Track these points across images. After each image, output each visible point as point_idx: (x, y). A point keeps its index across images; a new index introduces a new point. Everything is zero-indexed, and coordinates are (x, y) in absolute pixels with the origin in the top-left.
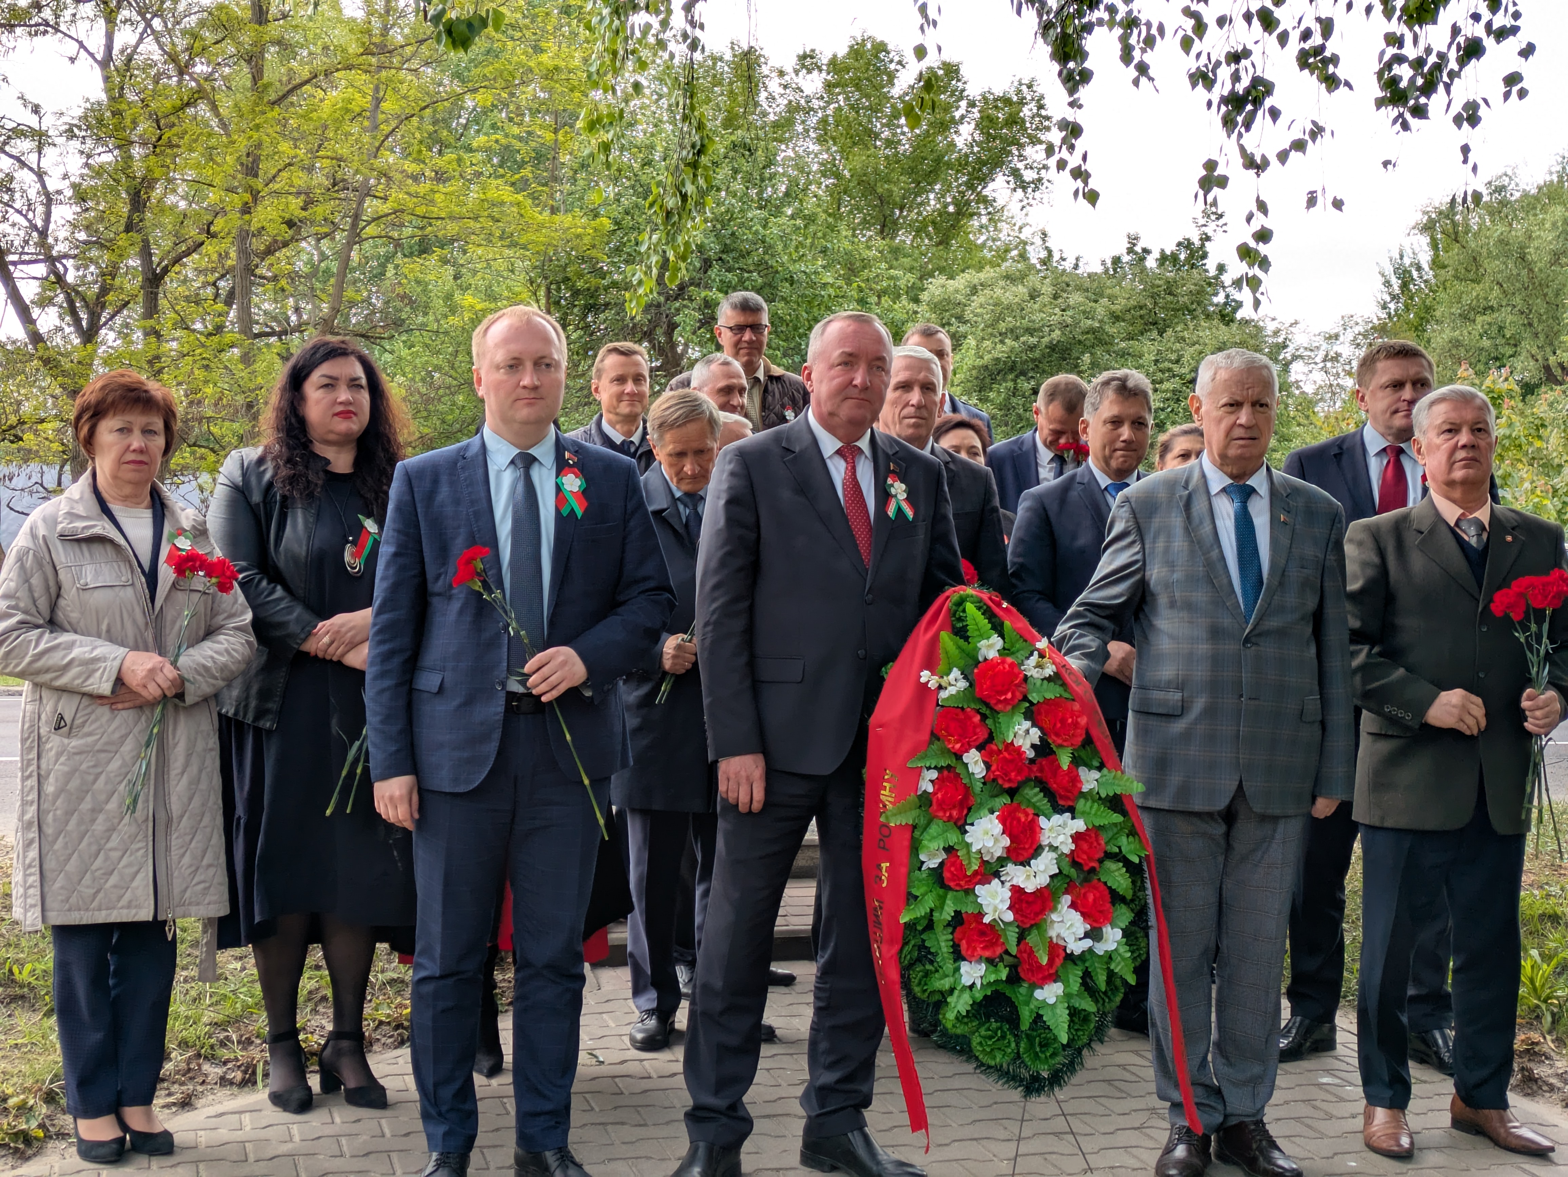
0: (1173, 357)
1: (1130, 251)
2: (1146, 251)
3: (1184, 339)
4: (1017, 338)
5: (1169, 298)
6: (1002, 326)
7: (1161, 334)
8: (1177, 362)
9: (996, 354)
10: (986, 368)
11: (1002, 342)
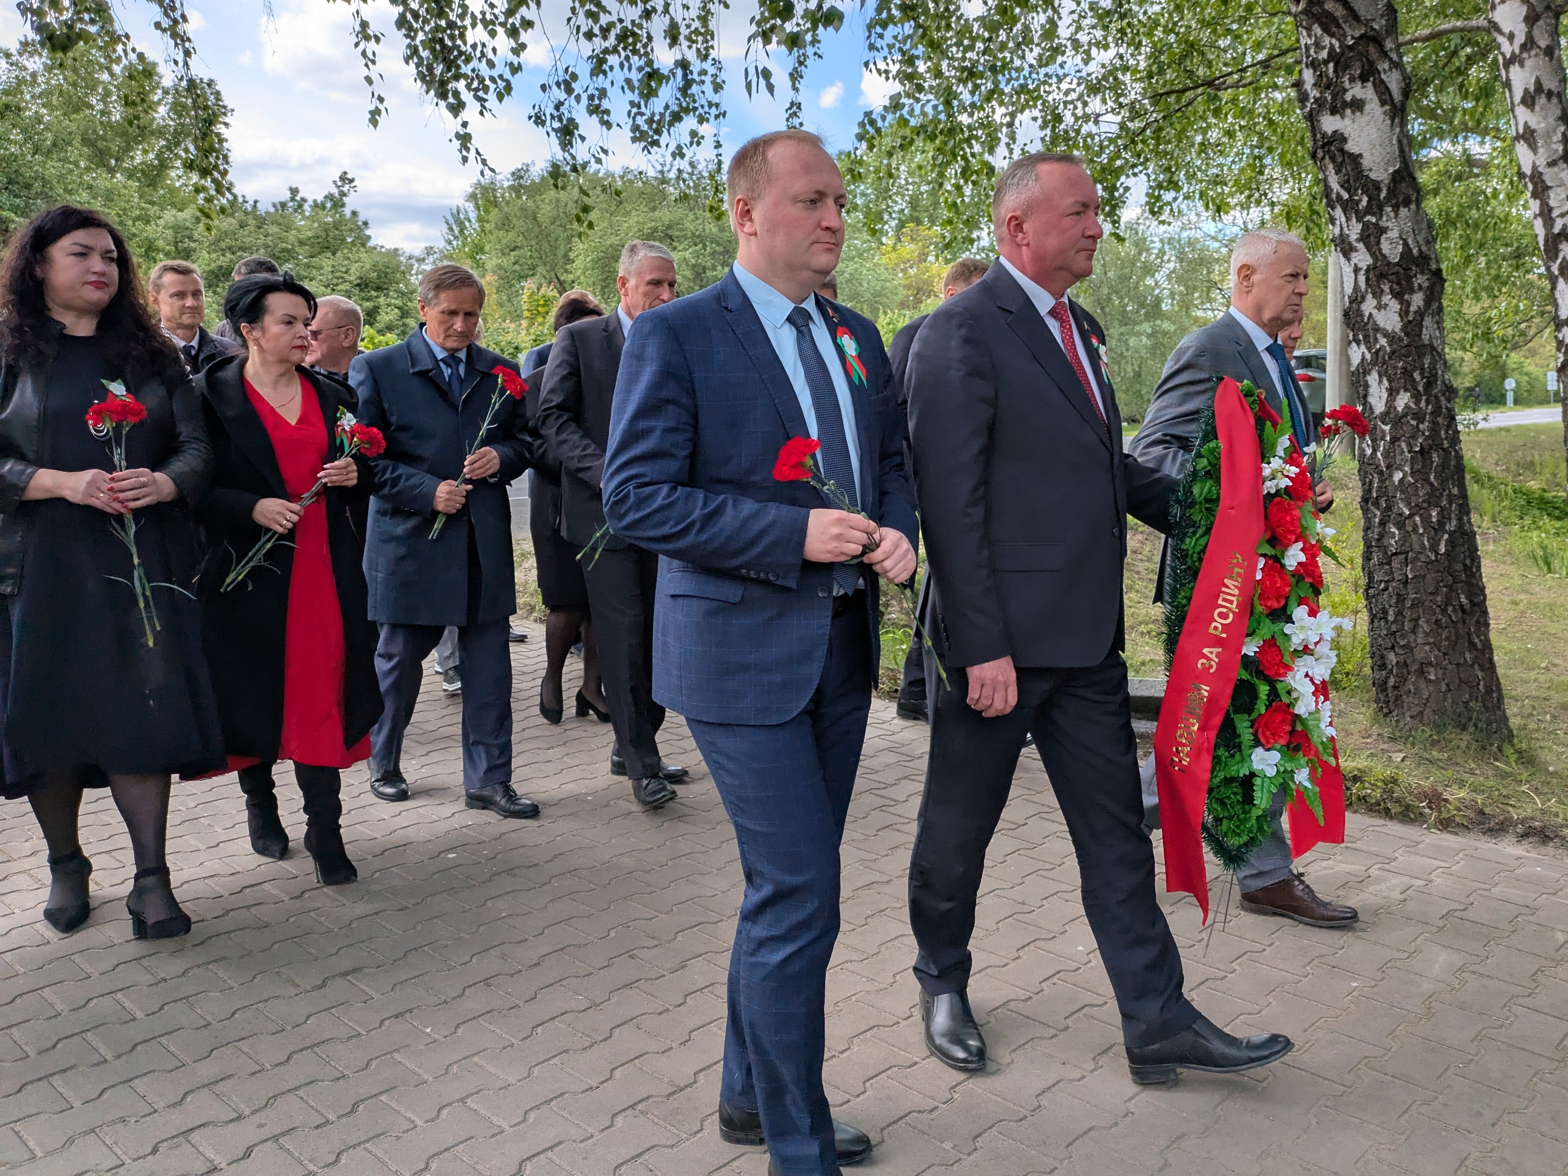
0: (344, 270)
1: (293, 199)
2: (304, 200)
3: (349, 259)
4: (233, 253)
5: (337, 232)
6: (223, 245)
7: (334, 254)
8: (346, 272)
9: (219, 263)
10: (212, 272)
11: (223, 255)
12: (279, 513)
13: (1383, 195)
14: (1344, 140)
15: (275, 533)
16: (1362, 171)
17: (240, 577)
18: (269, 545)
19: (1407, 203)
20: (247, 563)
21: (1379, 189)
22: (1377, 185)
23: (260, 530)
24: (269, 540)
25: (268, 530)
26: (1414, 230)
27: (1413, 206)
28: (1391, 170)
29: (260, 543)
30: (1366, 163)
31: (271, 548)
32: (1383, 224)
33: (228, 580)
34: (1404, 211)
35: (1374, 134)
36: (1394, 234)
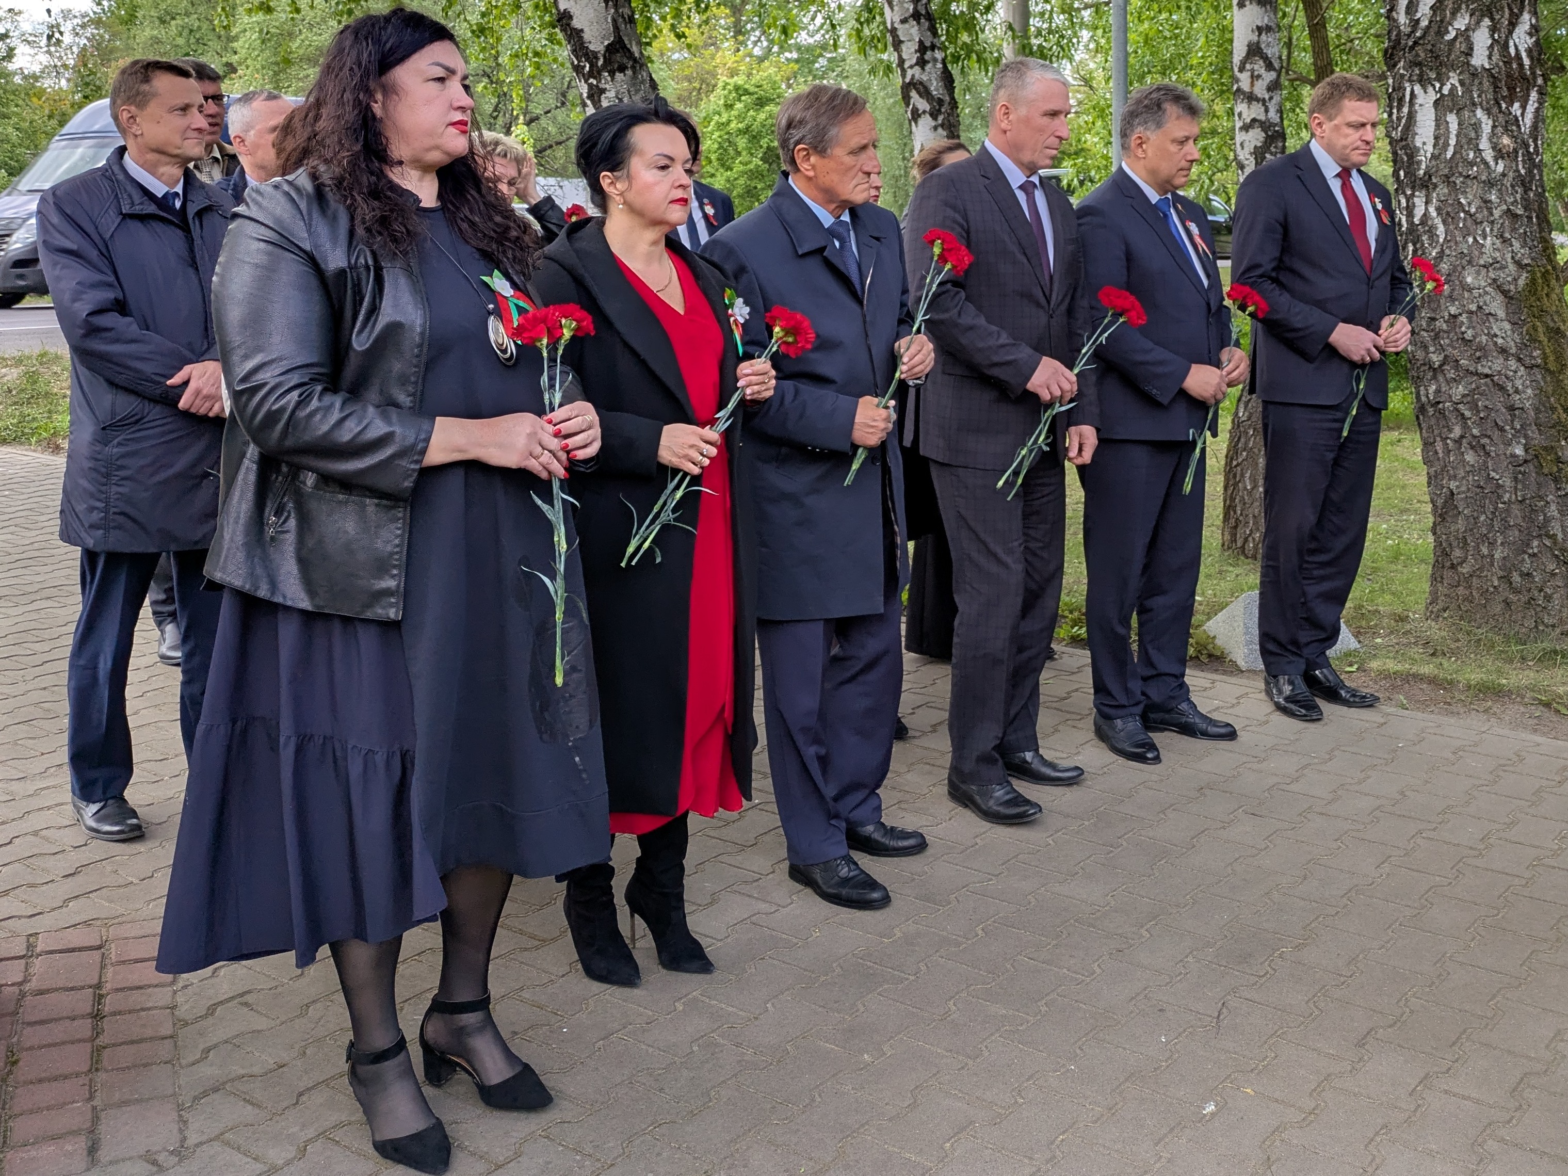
12: (692, 446)
13: (600, 63)
14: (571, 17)
15: (686, 474)
16: (583, 43)
17: (646, 545)
18: (679, 494)
19: (622, 69)
20: (653, 522)
21: (597, 59)
22: (595, 55)
23: (667, 472)
24: (677, 487)
25: (676, 471)
26: (629, 91)
27: (629, 72)
28: (606, 43)
29: (668, 491)
30: (587, 36)
31: (682, 498)
32: (602, 86)
33: (631, 550)
34: (619, 76)
35: (592, 14)
36: (611, 94)
